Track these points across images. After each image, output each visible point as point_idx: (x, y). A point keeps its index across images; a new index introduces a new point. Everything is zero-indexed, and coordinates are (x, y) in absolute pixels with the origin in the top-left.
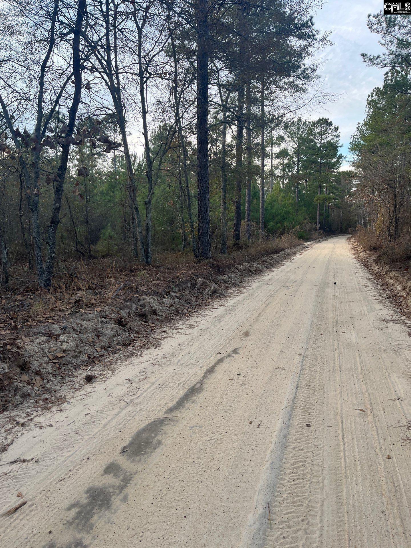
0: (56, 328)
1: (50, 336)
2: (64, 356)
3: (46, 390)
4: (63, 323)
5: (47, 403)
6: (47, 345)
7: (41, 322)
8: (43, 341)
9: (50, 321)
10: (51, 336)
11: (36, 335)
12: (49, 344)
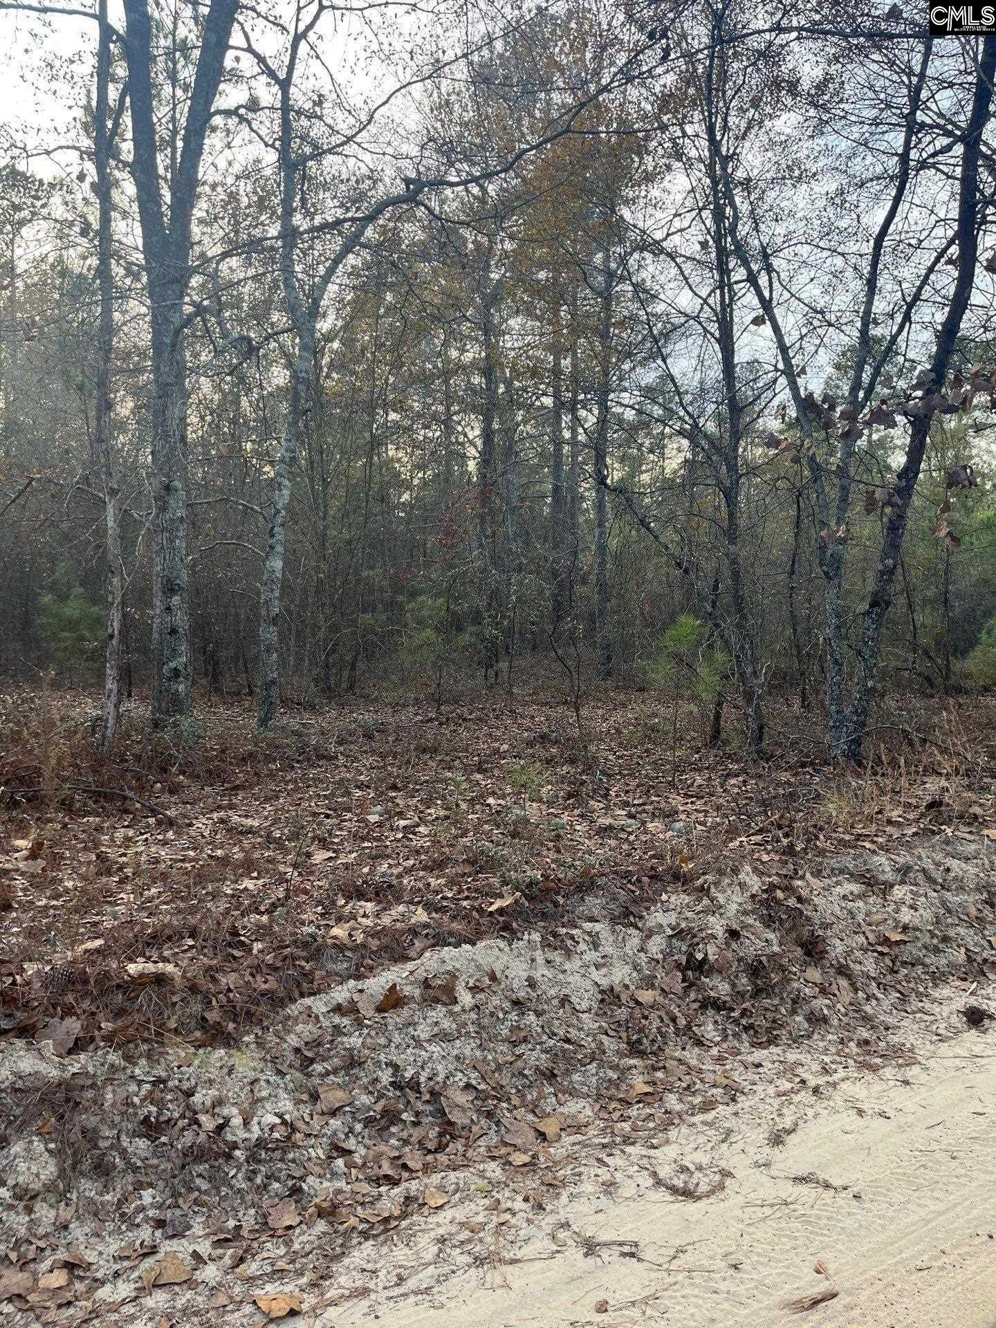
0: (883, 864)
1: (869, 885)
2: (905, 942)
3: (863, 1018)
4: (898, 855)
5: (868, 1053)
6: (861, 904)
7: (846, 844)
8: (852, 893)
9: (868, 845)
10: (872, 883)
11: (835, 875)
12: (866, 903)
